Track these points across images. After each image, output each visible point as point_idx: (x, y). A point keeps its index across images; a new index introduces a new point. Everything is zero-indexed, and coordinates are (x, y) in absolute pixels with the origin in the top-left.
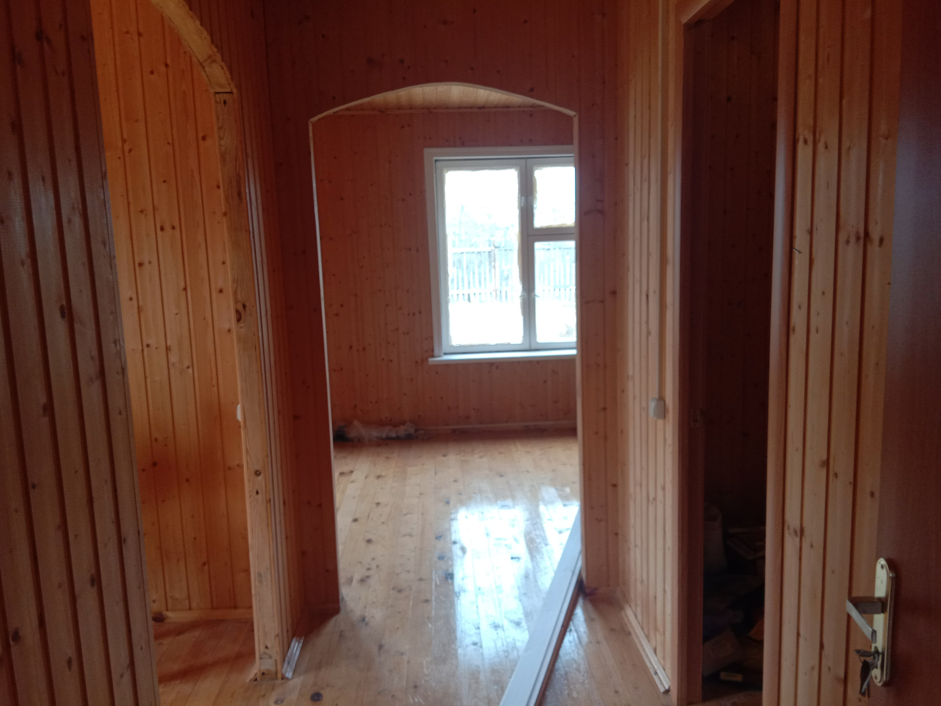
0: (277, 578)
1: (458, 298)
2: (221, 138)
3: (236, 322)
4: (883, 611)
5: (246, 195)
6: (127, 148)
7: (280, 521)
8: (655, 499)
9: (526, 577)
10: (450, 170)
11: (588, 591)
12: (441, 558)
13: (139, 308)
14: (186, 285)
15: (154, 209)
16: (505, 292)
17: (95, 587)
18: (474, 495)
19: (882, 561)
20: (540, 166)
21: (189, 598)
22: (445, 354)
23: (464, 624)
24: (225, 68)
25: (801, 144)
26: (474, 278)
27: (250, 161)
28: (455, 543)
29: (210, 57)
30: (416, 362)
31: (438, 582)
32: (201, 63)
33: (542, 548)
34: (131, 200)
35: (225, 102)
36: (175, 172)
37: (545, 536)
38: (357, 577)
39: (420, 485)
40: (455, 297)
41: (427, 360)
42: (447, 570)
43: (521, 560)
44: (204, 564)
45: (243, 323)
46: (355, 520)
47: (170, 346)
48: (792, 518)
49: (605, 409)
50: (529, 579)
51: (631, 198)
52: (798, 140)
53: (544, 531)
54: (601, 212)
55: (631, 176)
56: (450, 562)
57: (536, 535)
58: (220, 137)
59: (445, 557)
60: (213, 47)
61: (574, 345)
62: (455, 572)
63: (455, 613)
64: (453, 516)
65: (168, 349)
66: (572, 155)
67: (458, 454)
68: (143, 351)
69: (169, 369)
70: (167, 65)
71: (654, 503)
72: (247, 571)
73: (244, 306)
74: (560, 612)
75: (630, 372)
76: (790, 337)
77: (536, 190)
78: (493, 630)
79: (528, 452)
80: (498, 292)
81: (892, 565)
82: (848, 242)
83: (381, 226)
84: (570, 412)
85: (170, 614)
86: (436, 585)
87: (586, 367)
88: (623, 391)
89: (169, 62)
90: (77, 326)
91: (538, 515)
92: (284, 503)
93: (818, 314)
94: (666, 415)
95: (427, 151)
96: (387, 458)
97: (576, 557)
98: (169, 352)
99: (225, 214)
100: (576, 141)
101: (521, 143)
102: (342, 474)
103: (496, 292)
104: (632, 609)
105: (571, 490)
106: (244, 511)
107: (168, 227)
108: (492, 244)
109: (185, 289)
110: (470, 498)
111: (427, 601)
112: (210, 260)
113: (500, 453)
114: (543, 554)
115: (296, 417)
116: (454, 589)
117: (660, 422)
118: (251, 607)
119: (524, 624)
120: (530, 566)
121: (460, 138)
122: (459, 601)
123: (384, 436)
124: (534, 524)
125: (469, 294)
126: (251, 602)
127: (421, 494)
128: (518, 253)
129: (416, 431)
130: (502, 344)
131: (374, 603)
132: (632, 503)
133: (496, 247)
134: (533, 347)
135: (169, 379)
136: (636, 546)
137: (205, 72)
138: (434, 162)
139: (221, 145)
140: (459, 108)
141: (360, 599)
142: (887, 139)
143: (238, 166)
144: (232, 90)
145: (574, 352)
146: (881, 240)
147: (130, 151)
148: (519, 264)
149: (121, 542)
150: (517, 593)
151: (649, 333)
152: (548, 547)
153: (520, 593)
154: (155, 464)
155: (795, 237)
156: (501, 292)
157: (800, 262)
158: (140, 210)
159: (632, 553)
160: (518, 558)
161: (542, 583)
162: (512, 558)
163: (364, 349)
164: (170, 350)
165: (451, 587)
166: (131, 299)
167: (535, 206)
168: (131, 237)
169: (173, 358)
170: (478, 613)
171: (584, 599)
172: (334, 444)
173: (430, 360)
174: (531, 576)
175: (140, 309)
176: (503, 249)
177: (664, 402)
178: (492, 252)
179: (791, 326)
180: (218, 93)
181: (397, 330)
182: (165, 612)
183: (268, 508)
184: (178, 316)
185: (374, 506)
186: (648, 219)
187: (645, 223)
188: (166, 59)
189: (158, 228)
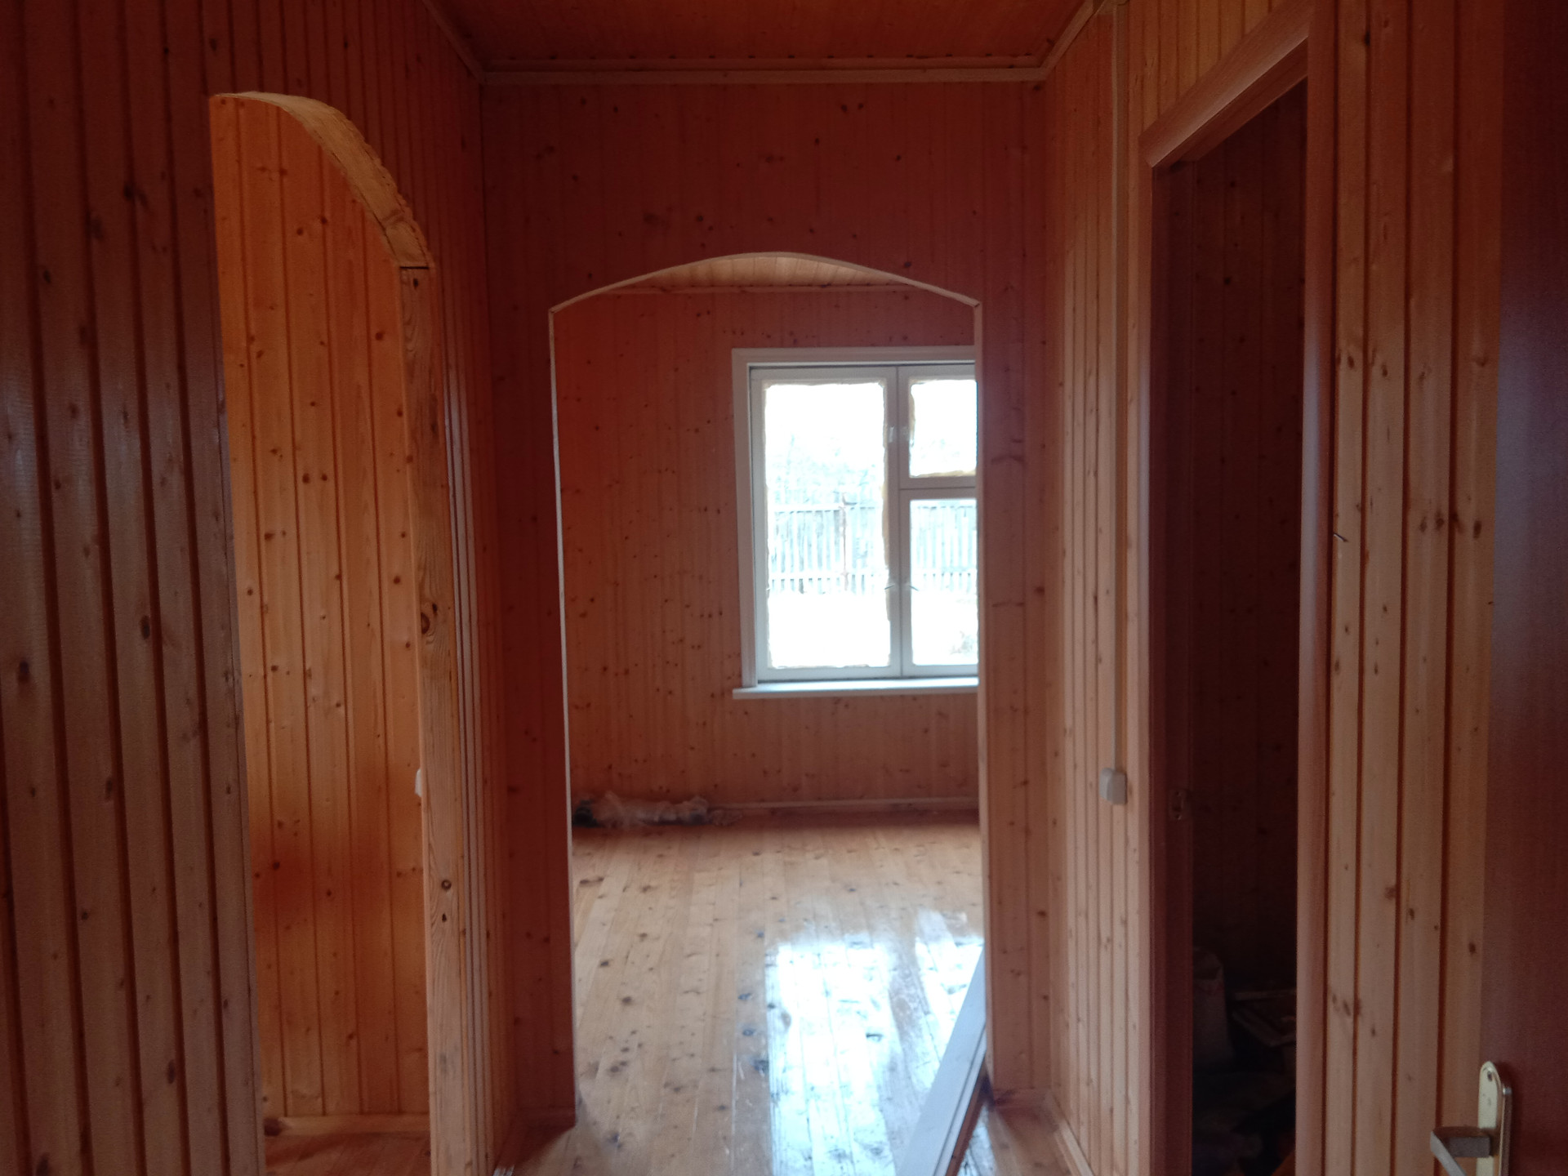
0: (472, 1065)
1: (783, 586)
2: (407, 340)
3: (420, 634)
4: (1493, 1152)
5: (444, 431)
6: (255, 348)
7: (480, 966)
8: (1110, 940)
9: (892, 1069)
10: (774, 383)
11: (996, 1097)
12: (748, 1033)
13: (262, 607)
14: (340, 570)
15: (295, 448)
16: (861, 577)
17: (175, 1083)
18: (805, 923)
19: (1489, 1067)
20: (922, 379)
21: (323, 1093)
22: (760, 682)
23: (786, 1150)
24: (418, 229)
25: (1343, 366)
26: (810, 553)
27: (452, 375)
28: (771, 1006)
29: (394, 213)
30: (713, 696)
31: (742, 1076)
32: (379, 223)
33: (919, 1018)
34: (258, 434)
35: (416, 283)
36: (331, 389)
37: (925, 998)
38: (605, 1064)
39: (714, 904)
40: (778, 583)
41: (730, 693)
42: (759, 1055)
43: (883, 1040)
44: (351, 1037)
45: (432, 635)
46: (605, 964)
47: (310, 670)
48: (1340, 983)
49: (1025, 783)
50: (897, 1071)
51: (1068, 438)
52: (1339, 359)
53: (922, 989)
54: (1020, 459)
55: (1068, 404)
56: (763, 1041)
57: (909, 995)
58: (406, 337)
59: (754, 1032)
60: (400, 197)
61: (975, 671)
62: (771, 1058)
63: (770, 1129)
64: (768, 960)
65: (306, 674)
66: (972, 361)
67: (778, 852)
68: (265, 676)
69: (306, 708)
70: (324, 221)
71: (1109, 947)
72: (422, 1050)
73: (435, 608)
74: (950, 1131)
75: (1068, 723)
76: (1331, 678)
77: (913, 416)
78: (834, 1162)
79: (896, 849)
80: (850, 577)
81: (1506, 1074)
82: (1423, 527)
83: (660, 472)
84: (968, 783)
85: (290, 1122)
86: (739, 1081)
87: (994, 711)
88: (1056, 754)
89: (328, 215)
90: (166, 650)
91: (913, 961)
92: (488, 935)
93: (1377, 643)
94: (1129, 799)
95: (737, 353)
96: (661, 856)
97: (978, 1036)
98: (308, 680)
99: (410, 459)
100: (978, 347)
101: (889, 342)
102: (584, 882)
103: (846, 576)
104: (1071, 1129)
105: (969, 918)
106: (421, 947)
107: (315, 476)
108: (840, 498)
109: (339, 577)
110: (798, 929)
111: (722, 1108)
112: (382, 530)
113: (850, 851)
114: (920, 1030)
115: (512, 790)
116: (768, 1087)
117: (1119, 809)
118: (426, 1113)
119: (887, 1152)
120: (898, 1049)
121: (791, 333)
122: (777, 1110)
123: (656, 819)
124: (905, 977)
125: (801, 580)
126: (427, 1105)
127: (716, 920)
128: (883, 517)
129: (710, 810)
130: (854, 667)
131: (633, 1109)
132: (1071, 944)
133: (847, 504)
134: (907, 672)
135: (307, 727)
136: (1079, 1020)
137: (385, 235)
138: (748, 369)
139: (407, 350)
140: (789, 285)
141: (609, 1102)
142: (1483, 365)
143: (433, 384)
144: (427, 263)
145: (974, 682)
146: (1478, 528)
147: (260, 354)
148: (884, 535)
149: (220, 1005)
150: (876, 1096)
151: (1098, 660)
152: (930, 1018)
153: (881, 1097)
154: (276, 865)
155: (1337, 515)
156: (854, 576)
157: (1346, 556)
158: (272, 448)
159: (1072, 1032)
160: (879, 1036)
161: (918, 1080)
162: (868, 1036)
163: (627, 672)
164: (310, 676)
165: (764, 1086)
166: (250, 592)
167: (911, 442)
168: (255, 493)
169: (314, 690)
170: (809, 1132)
171: (990, 1109)
172: (573, 832)
173: (736, 691)
174: (900, 1067)
175: (265, 609)
176: (857, 507)
177: (1126, 775)
178: (841, 512)
179: (1334, 660)
180: (405, 268)
181: (681, 641)
182: (282, 1119)
183: (462, 944)
184: (326, 620)
185: (637, 939)
186: (1096, 474)
187: (1091, 479)
188: (323, 210)
189: (300, 479)
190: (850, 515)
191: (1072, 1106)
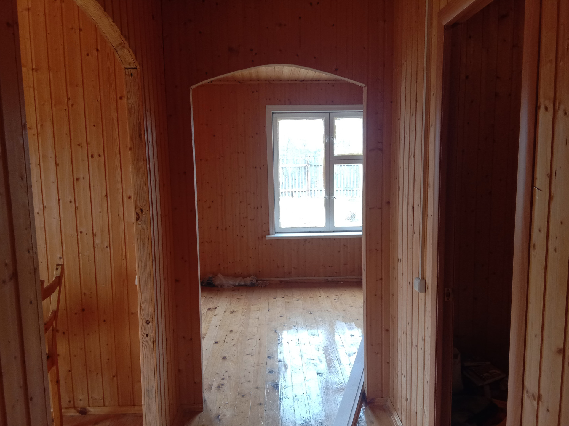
0: (159, 394)
1: (285, 195)
3: (136, 220)
5: (145, 136)
6: (70, 103)
7: (163, 353)
8: (417, 346)
10: (282, 119)
11: (368, 401)
12: (271, 372)
13: (75, 208)
14: (107, 193)
15: (87, 143)
16: (314, 191)
18: (293, 326)
20: (339, 118)
21: (104, 398)
22: (276, 233)
24: (131, 51)
25: (542, 111)
26: (295, 182)
28: (280, 361)
29: (120, 44)
30: (258, 238)
31: (269, 390)
32: (115, 48)
33: (337, 366)
34: (72, 138)
35: (132, 75)
36: (102, 120)
37: (338, 358)
38: (215, 385)
39: (258, 318)
41: (265, 237)
42: (275, 382)
43: (323, 376)
44: (114, 376)
45: (140, 222)
46: (216, 343)
47: (95, 233)
48: (531, 385)
49: (381, 279)
50: (329, 389)
52: (540, 107)
53: (338, 355)
54: (381, 150)
55: (402, 127)
56: (277, 376)
57: (333, 357)
58: (128, 98)
59: (273, 372)
60: (122, 37)
62: (280, 383)
63: (279, 414)
64: (279, 342)
65: (94, 235)
66: (363, 111)
67: (283, 298)
68: (77, 235)
69: (94, 248)
70: (97, 50)
71: (416, 348)
73: (142, 210)
75: (400, 257)
76: (530, 252)
77: (335, 132)
79: (328, 297)
83: (238, 153)
84: (355, 271)
85: (90, 409)
86: (267, 393)
87: (369, 251)
88: (394, 269)
89: (99, 48)
91: (334, 343)
92: (166, 340)
93: (556, 238)
94: (427, 291)
95: (268, 107)
96: (238, 299)
97: (361, 374)
98: (94, 236)
99: (130, 149)
100: (365, 103)
101: (327, 103)
102: (209, 309)
103: (308, 191)
104: (398, 416)
106: (138, 348)
107: (96, 155)
108: (306, 162)
109: (106, 196)
110: (290, 328)
111: (261, 404)
113: (310, 297)
114: (338, 371)
115: (177, 281)
116: (279, 395)
117: (422, 295)
118: (141, 406)
120: (329, 380)
121: (289, 100)
122: (282, 405)
123: (237, 284)
125: (292, 192)
126: (141, 403)
127: (259, 325)
128: (323, 171)
129: (257, 281)
130: (312, 228)
131: (225, 404)
133: (309, 164)
134: (332, 230)
135: (94, 254)
136: (402, 374)
137: (118, 54)
138: (272, 113)
139: (128, 103)
140: (288, 81)
141: (216, 401)
143: (139, 117)
144: (136, 66)
145: (361, 234)
147: (72, 105)
148: (323, 178)
150: (321, 400)
151: (414, 233)
152: (341, 366)
154: (83, 310)
155: (536, 179)
156: (311, 191)
157: (540, 198)
158: (78, 144)
160: (322, 374)
162: (318, 374)
163: (226, 229)
164: (95, 235)
165: (277, 395)
166: (71, 202)
167: (335, 142)
168: (72, 162)
169: (97, 241)
170: (295, 415)
171: (365, 406)
173: (267, 236)
174: (330, 387)
175: (77, 208)
176: (313, 165)
177: (426, 281)
178: (307, 167)
179: (532, 244)
180: (127, 68)
181: (247, 217)
182: (88, 408)
183: (154, 346)
184: (102, 213)
185: (229, 332)
186: (414, 156)
187: (412, 159)
188: (97, 46)
189: (90, 156)
190: (311, 169)
191: (398, 407)
